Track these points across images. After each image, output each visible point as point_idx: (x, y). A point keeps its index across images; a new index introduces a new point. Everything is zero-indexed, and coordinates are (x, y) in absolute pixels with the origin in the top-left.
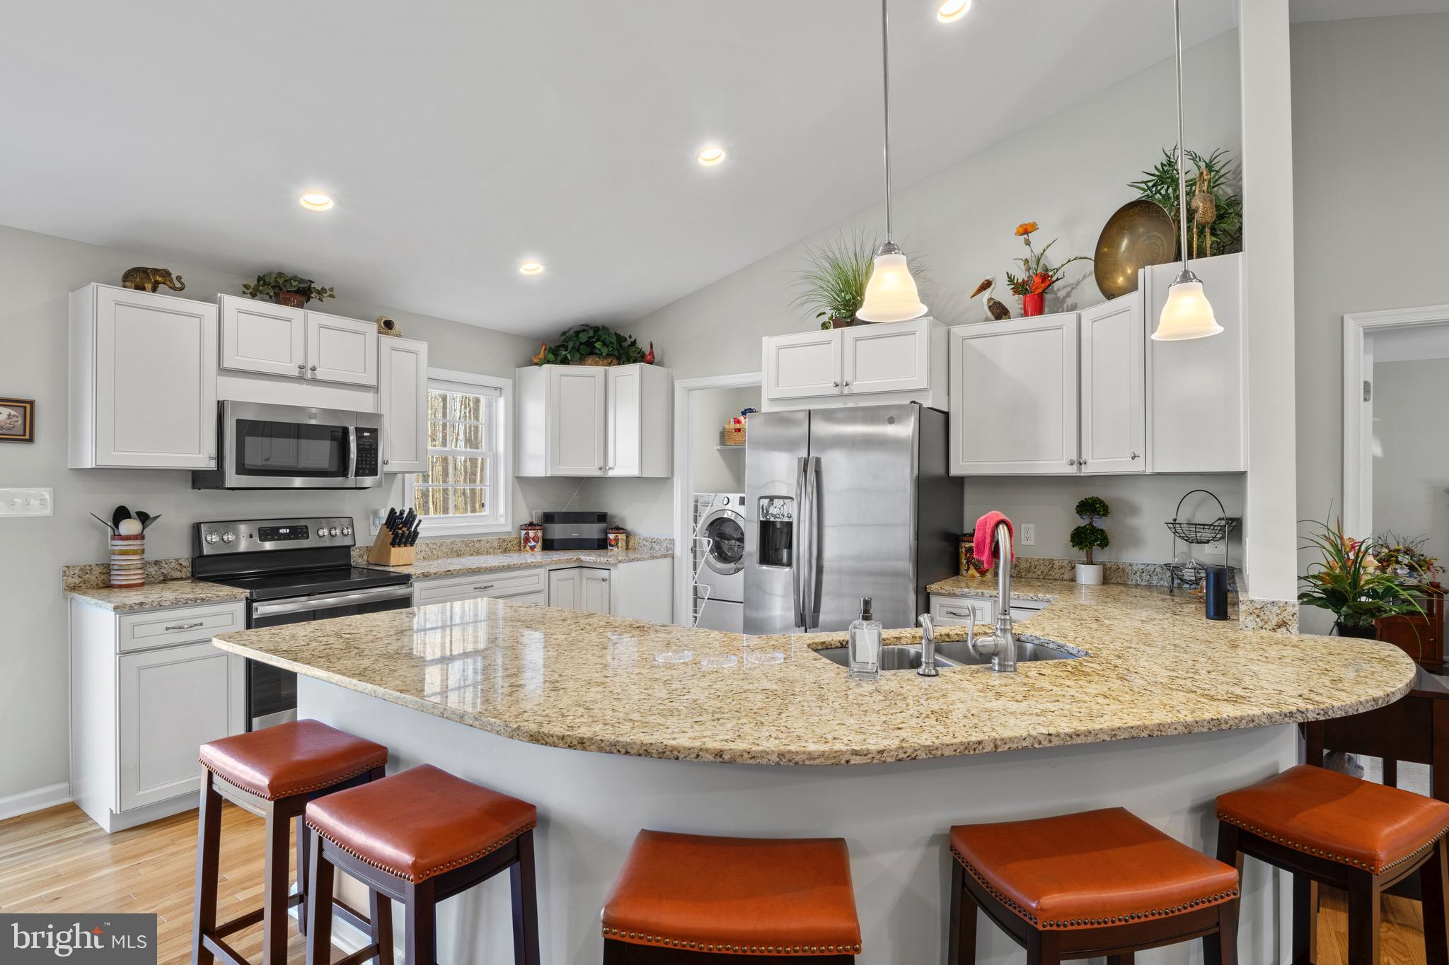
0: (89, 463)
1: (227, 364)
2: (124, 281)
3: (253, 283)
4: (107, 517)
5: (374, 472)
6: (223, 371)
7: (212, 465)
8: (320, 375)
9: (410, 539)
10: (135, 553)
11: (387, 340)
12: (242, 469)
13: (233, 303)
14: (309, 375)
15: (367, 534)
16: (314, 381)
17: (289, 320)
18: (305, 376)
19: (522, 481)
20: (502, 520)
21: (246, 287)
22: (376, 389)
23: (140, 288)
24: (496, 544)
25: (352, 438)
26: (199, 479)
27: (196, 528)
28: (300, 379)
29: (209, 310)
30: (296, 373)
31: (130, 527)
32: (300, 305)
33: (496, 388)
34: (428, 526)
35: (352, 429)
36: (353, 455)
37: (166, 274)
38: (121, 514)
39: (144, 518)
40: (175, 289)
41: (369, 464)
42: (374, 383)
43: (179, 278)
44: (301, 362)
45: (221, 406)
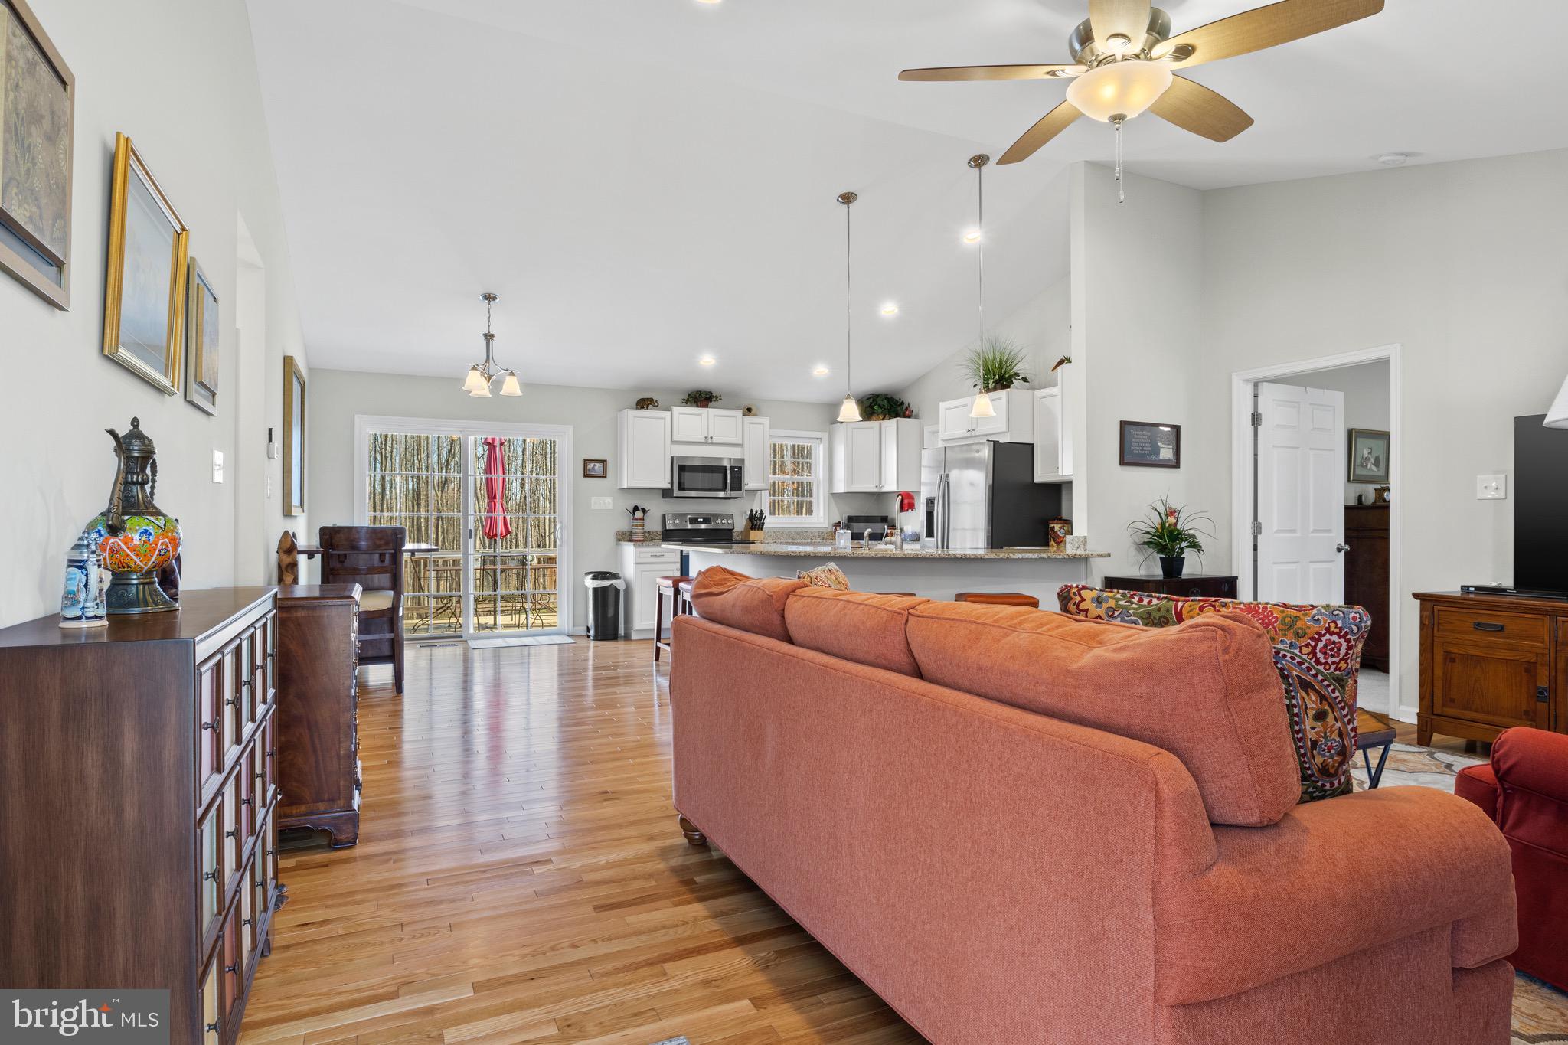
0: (625, 487)
1: (675, 439)
2: (637, 405)
3: (686, 397)
4: (631, 510)
5: (740, 489)
6: (674, 442)
7: (669, 486)
8: (714, 441)
9: (761, 527)
10: (640, 526)
11: (748, 419)
12: (681, 488)
13: (676, 410)
14: (709, 441)
15: (740, 524)
16: (712, 444)
17: (700, 415)
18: (708, 442)
19: (836, 496)
20: (822, 521)
21: (684, 400)
22: (742, 445)
23: (642, 408)
24: (817, 534)
25: (729, 472)
26: (666, 494)
27: (664, 516)
28: (706, 443)
29: (667, 414)
30: (703, 440)
31: (639, 514)
32: (706, 406)
33: (818, 439)
34: (770, 522)
35: (728, 468)
36: (729, 481)
37: (651, 400)
38: (636, 509)
39: (644, 511)
40: (654, 406)
41: (737, 485)
42: (741, 442)
43: (656, 401)
44: (706, 435)
45: (672, 458)
